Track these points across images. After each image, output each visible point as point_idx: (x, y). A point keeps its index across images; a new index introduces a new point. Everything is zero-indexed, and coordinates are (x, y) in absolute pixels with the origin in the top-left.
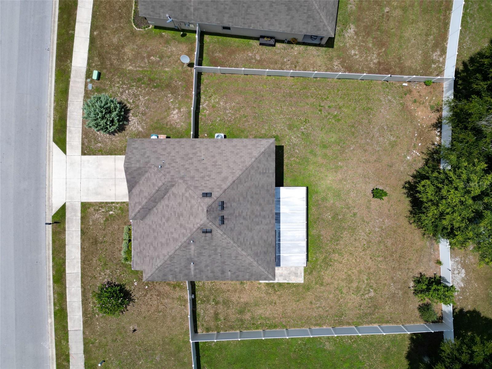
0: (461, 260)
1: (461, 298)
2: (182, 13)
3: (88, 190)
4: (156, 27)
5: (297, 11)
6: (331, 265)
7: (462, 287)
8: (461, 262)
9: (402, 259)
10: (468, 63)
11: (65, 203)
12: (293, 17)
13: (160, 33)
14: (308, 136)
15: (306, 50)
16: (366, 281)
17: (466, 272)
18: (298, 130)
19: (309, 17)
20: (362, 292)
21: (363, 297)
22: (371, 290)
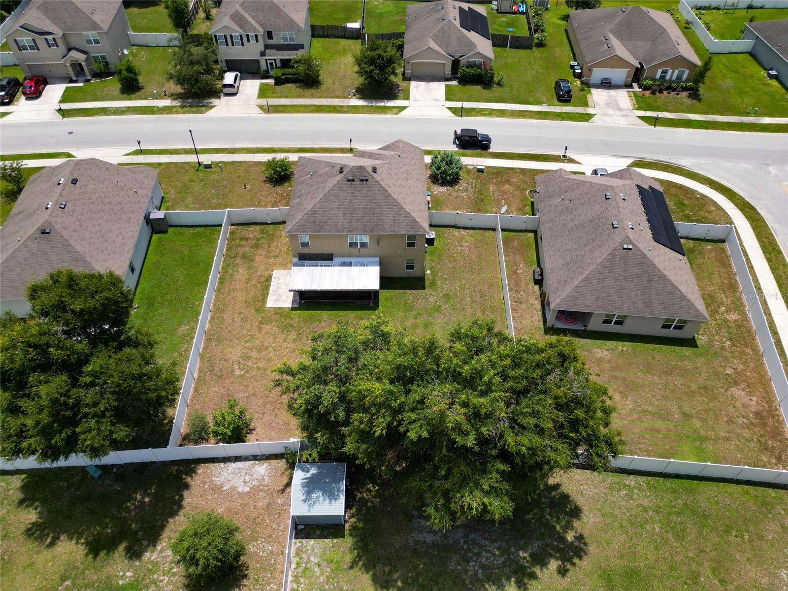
0: (263, 486)
1: (207, 486)
2: (544, 198)
4: (532, 203)
5: (569, 270)
6: (282, 331)
7: (223, 487)
8: (261, 485)
9: (278, 406)
10: (559, 491)
12: (561, 269)
13: (528, 205)
14: (437, 310)
15: (537, 310)
16: (256, 366)
17: (245, 493)
18: (444, 302)
19: (565, 281)
20: (242, 362)
21: (235, 363)
22: (243, 372)
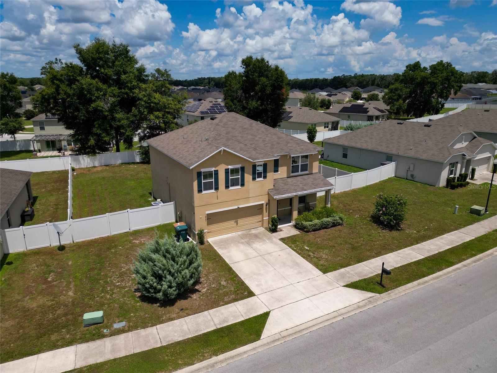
3: (300, 273)
11: (343, 286)
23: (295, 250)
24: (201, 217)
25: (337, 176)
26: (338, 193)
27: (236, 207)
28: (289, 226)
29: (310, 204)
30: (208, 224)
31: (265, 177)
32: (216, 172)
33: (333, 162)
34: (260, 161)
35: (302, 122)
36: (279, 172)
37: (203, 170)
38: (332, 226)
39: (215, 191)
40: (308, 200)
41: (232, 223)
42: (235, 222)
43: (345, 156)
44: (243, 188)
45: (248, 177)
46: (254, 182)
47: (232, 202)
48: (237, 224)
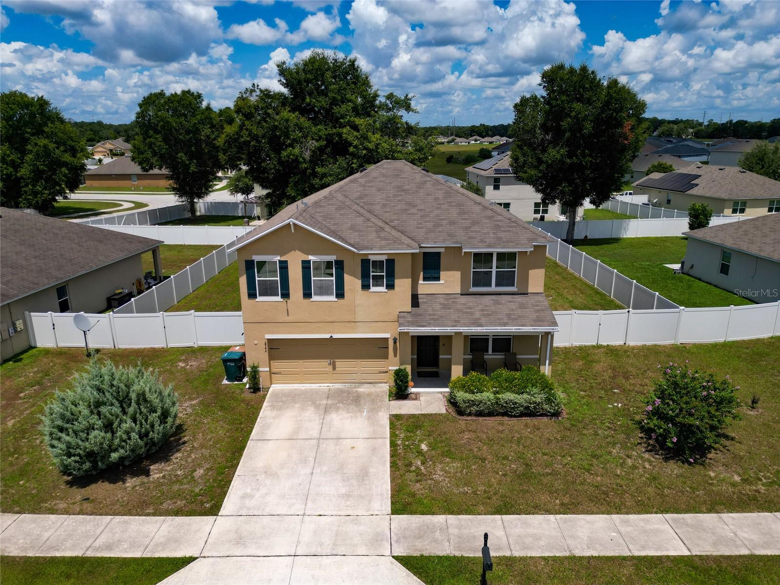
3: (347, 496)
11: (396, 558)
23: (393, 445)
24: (256, 342)
25: (634, 308)
26: (634, 348)
27: (327, 336)
28: (441, 393)
29: (518, 357)
30: (271, 358)
31: (391, 286)
32: (284, 266)
33: (700, 279)
34: (378, 253)
35: (714, 196)
36: (442, 282)
37: (257, 258)
38: (522, 415)
39: (282, 300)
40: (514, 347)
41: (323, 365)
42: (330, 364)
43: (725, 269)
44: (341, 301)
45: (352, 283)
46: (365, 293)
47: (320, 325)
48: (334, 368)
